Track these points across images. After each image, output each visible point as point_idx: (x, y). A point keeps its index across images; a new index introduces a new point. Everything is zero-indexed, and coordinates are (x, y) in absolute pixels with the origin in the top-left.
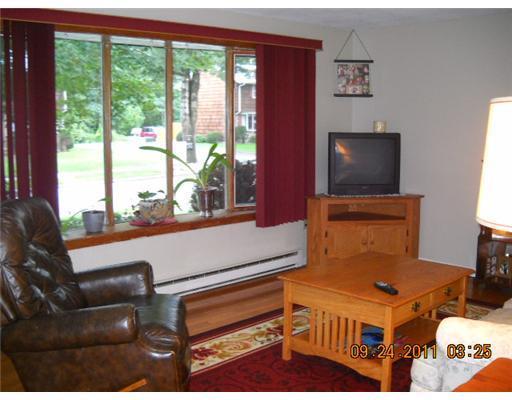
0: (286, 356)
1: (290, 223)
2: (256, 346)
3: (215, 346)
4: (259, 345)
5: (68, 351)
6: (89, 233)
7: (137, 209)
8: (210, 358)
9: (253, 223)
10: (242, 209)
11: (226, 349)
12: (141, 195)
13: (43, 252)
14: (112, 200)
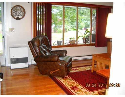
0: (92, 72)
1: (103, 47)
2: (87, 69)
3: (79, 69)
4: (88, 69)
5: (46, 62)
6: (58, 45)
7: (69, 41)
8: (77, 70)
9: (95, 46)
10: (93, 43)
11: (81, 69)
12: (70, 39)
13: (45, 46)
14: (64, 39)
